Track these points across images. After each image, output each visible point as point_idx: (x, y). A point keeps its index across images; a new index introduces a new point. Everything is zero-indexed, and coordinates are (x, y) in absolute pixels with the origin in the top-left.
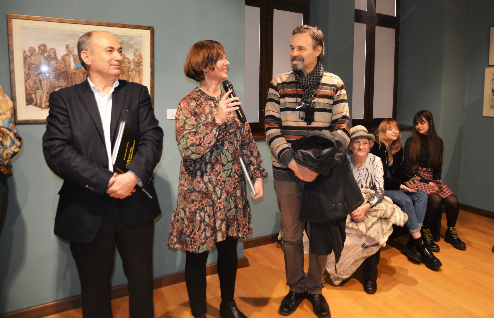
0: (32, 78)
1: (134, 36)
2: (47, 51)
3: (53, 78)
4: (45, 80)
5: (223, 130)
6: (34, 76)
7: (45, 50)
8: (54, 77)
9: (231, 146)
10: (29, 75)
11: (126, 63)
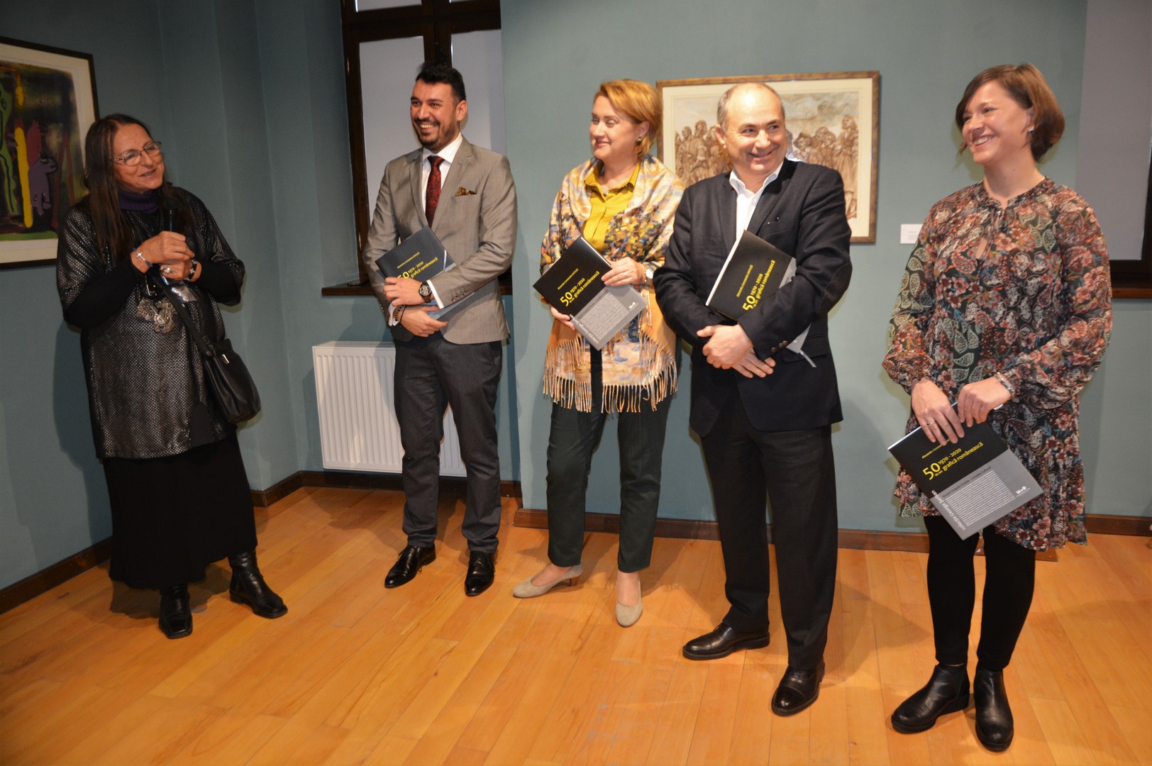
0: (686, 175)
2: (706, 132)
5: (969, 278)
6: (689, 172)
7: (704, 129)
9: (985, 316)
10: (681, 171)
11: (828, 142)
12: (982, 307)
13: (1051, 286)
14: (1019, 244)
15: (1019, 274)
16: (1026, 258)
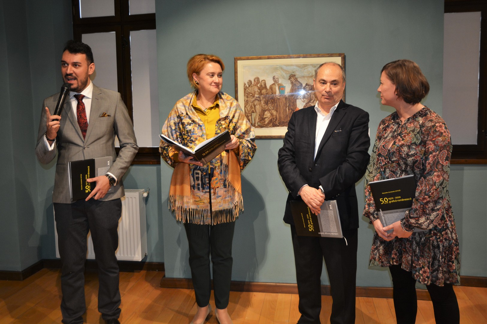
0: (249, 104)
5: (385, 157)
6: (251, 103)
7: (258, 81)
8: (264, 103)
9: (393, 175)
10: (247, 102)
12: (391, 170)
13: (420, 161)
14: (404, 141)
15: (403, 156)
16: (406, 148)
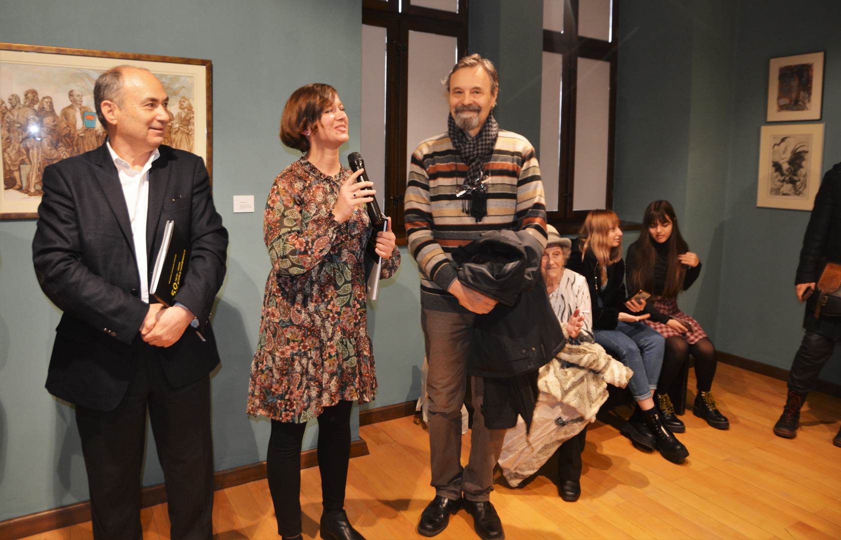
0: (14, 145)
1: (180, 76)
2: (38, 101)
3: (48, 145)
4: (36, 149)
5: (343, 232)
6: (18, 142)
7: (35, 99)
8: (50, 143)
10: (8, 141)
